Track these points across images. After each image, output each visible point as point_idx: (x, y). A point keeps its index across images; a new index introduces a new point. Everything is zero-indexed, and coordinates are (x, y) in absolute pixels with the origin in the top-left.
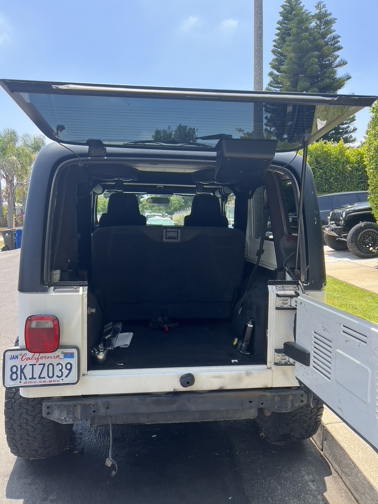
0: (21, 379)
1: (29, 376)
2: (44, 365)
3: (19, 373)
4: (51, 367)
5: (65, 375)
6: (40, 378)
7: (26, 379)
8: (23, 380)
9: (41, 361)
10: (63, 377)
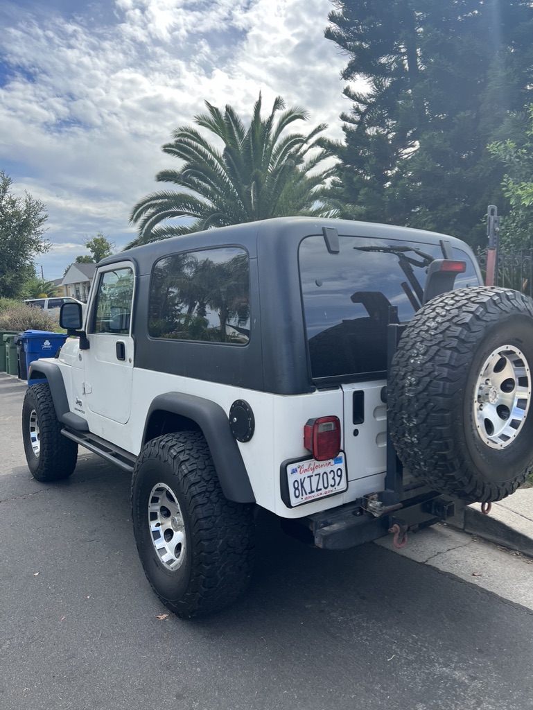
0: (302, 495)
1: (308, 490)
2: (319, 474)
3: (300, 488)
4: (325, 475)
5: (337, 483)
6: (318, 490)
7: (306, 494)
8: (305, 496)
9: (316, 472)
10: (336, 486)
